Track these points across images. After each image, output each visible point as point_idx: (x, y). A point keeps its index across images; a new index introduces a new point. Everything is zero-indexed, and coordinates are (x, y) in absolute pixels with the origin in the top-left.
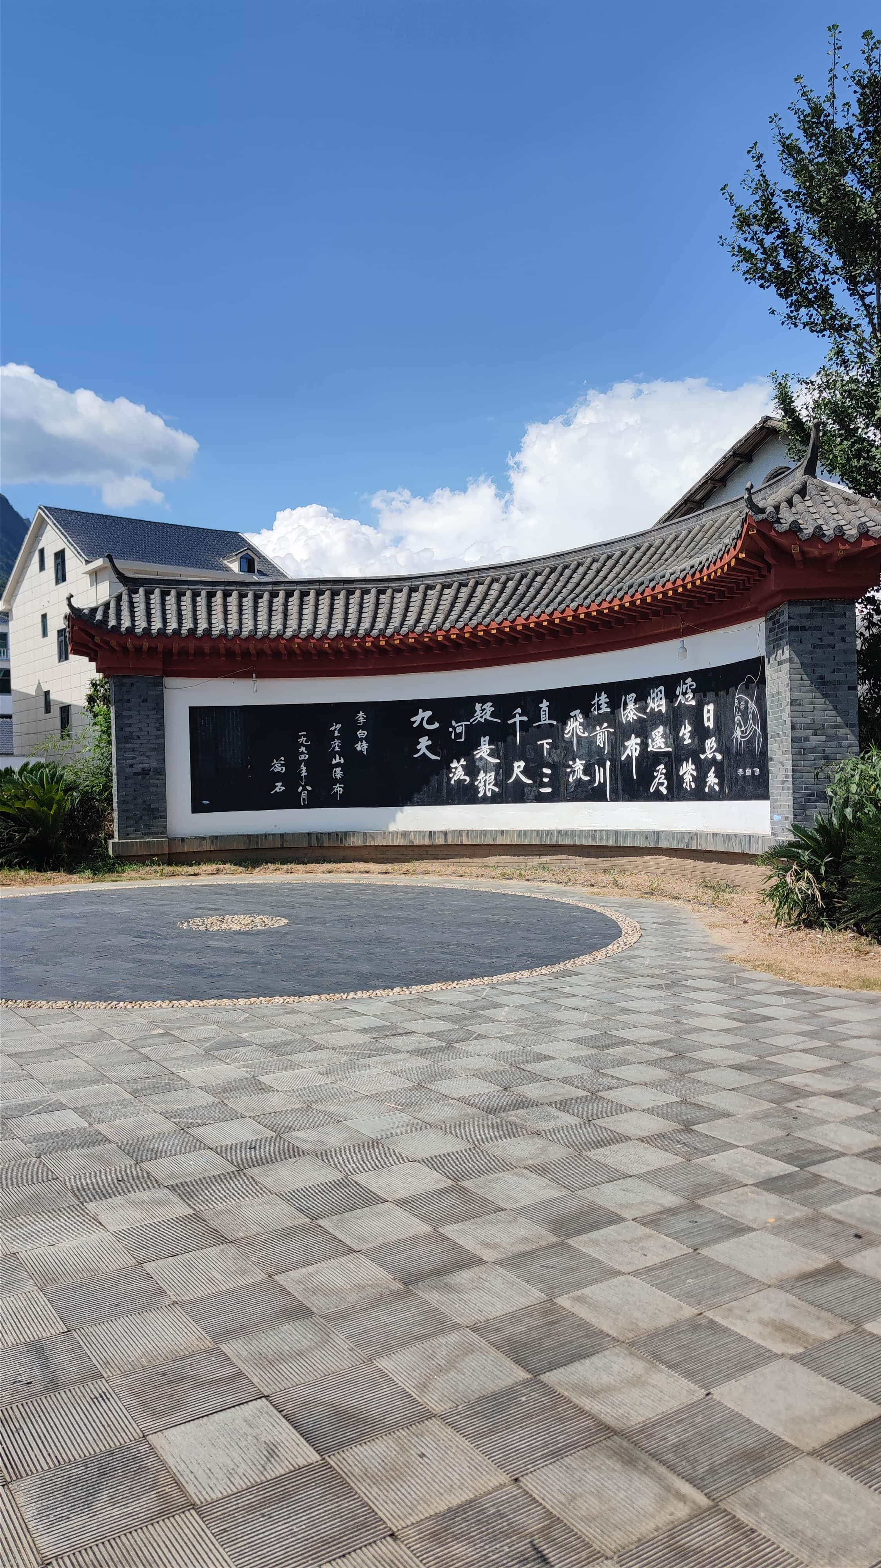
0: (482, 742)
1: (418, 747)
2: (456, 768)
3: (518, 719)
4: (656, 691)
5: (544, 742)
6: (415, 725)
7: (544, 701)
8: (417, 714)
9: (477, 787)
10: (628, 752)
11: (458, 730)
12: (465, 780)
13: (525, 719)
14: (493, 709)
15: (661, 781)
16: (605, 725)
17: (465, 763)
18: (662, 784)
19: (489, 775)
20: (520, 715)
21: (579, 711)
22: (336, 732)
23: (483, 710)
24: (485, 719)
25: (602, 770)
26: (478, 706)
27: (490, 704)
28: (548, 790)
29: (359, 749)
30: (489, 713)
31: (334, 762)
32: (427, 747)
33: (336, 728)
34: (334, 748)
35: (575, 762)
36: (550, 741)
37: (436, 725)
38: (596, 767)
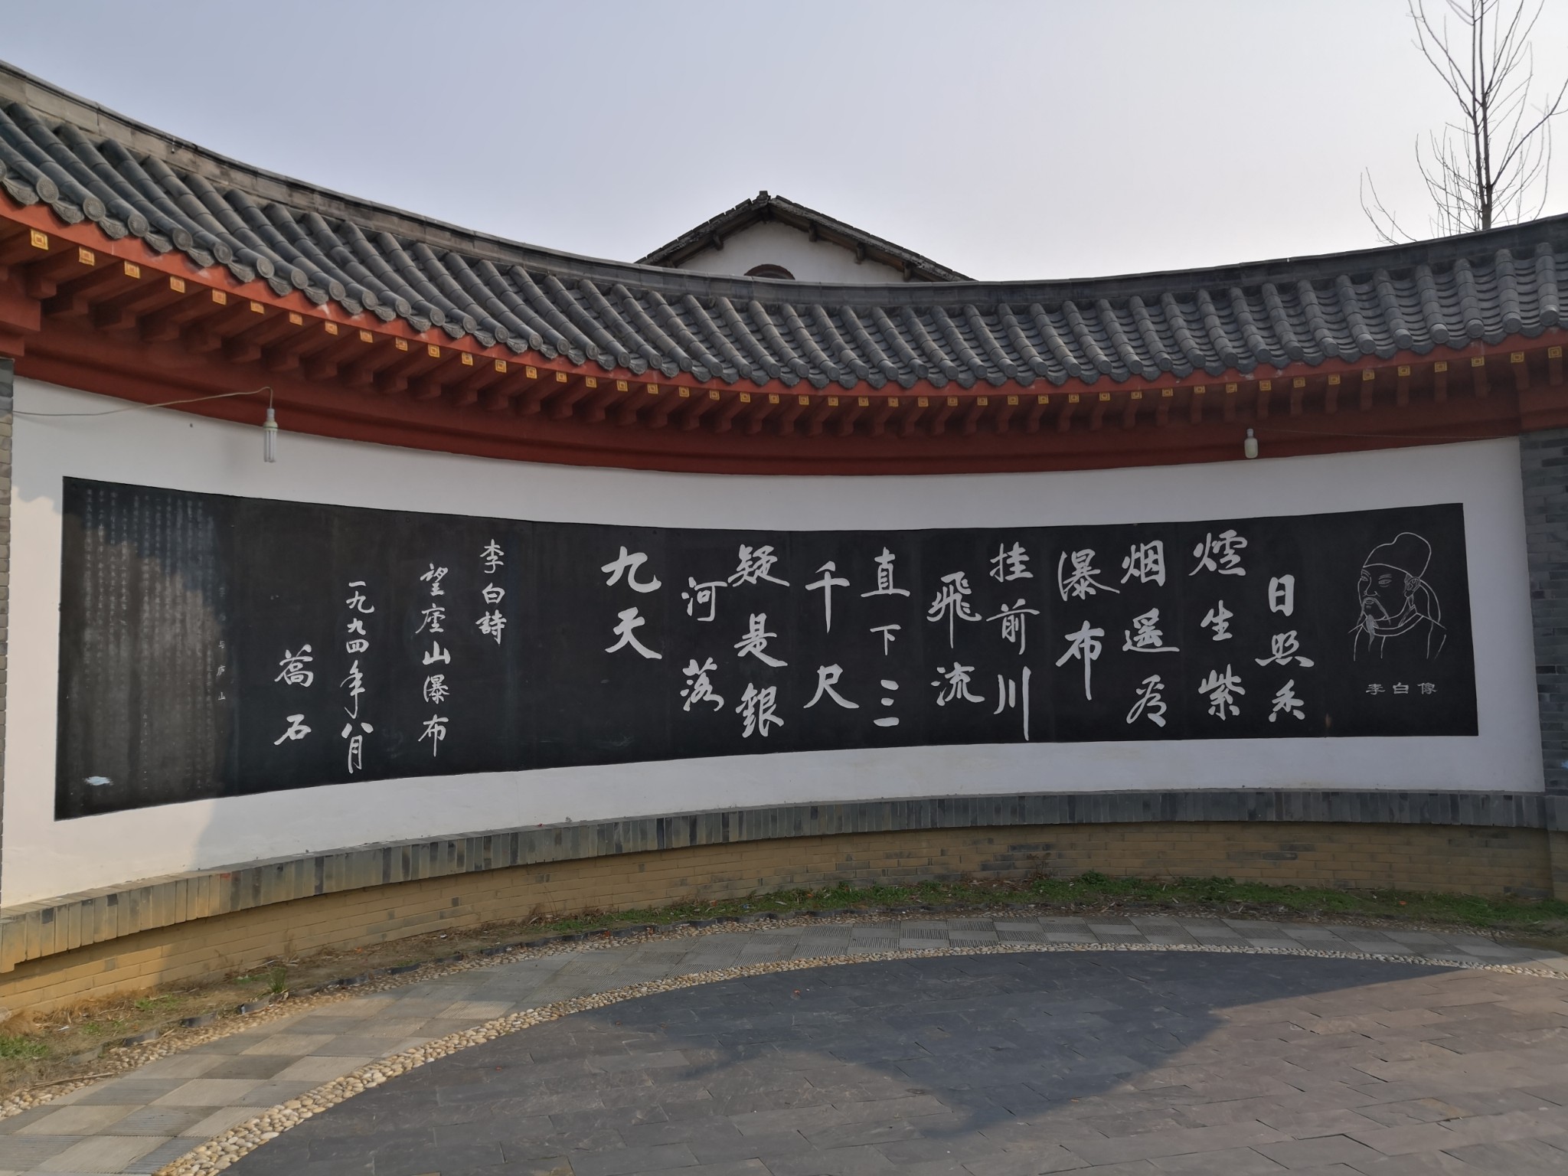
0: (752, 627)
1: (617, 631)
2: (695, 678)
3: (827, 582)
4: (1143, 547)
5: (885, 628)
6: (610, 582)
7: (886, 551)
8: (616, 557)
9: (741, 718)
10: (1073, 651)
11: (702, 598)
12: (716, 703)
13: (844, 582)
14: (774, 559)
15: (1152, 703)
16: (1021, 602)
17: (714, 667)
18: (1156, 709)
19: (764, 692)
20: (834, 575)
21: (961, 574)
22: (436, 585)
23: (755, 560)
24: (759, 578)
25: (1012, 684)
26: (744, 552)
27: (769, 549)
28: (892, 722)
29: (485, 629)
30: (766, 567)
31: (427, 660)
32: (636, 632)
33: (435, 575)
34: (429, 625)
35: (950, 669)
36: (897, 627)
37: (655, 585)
38: (1000, 677)
